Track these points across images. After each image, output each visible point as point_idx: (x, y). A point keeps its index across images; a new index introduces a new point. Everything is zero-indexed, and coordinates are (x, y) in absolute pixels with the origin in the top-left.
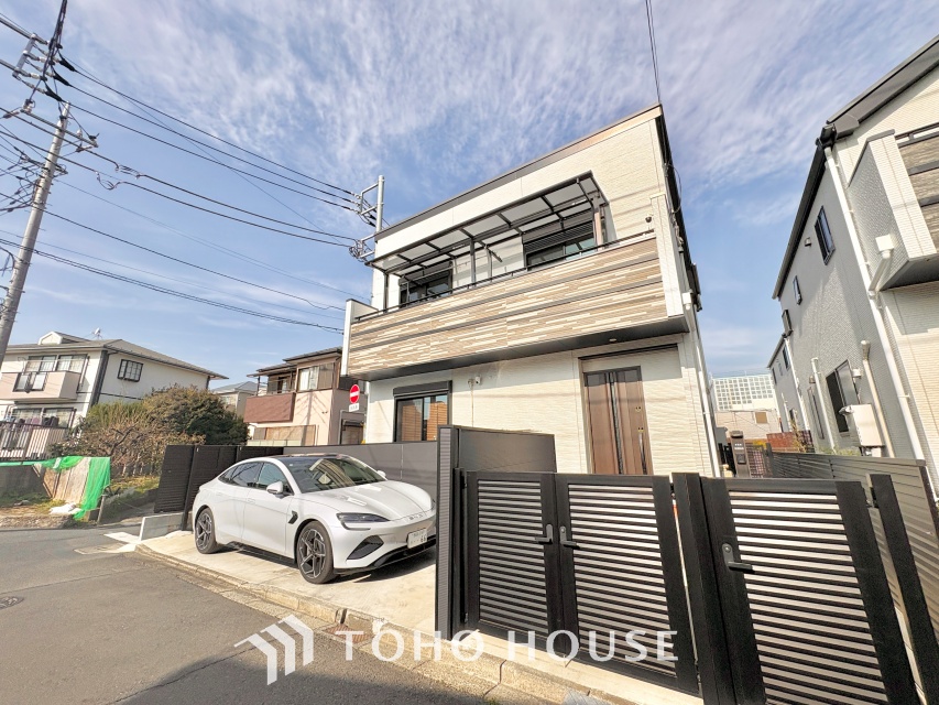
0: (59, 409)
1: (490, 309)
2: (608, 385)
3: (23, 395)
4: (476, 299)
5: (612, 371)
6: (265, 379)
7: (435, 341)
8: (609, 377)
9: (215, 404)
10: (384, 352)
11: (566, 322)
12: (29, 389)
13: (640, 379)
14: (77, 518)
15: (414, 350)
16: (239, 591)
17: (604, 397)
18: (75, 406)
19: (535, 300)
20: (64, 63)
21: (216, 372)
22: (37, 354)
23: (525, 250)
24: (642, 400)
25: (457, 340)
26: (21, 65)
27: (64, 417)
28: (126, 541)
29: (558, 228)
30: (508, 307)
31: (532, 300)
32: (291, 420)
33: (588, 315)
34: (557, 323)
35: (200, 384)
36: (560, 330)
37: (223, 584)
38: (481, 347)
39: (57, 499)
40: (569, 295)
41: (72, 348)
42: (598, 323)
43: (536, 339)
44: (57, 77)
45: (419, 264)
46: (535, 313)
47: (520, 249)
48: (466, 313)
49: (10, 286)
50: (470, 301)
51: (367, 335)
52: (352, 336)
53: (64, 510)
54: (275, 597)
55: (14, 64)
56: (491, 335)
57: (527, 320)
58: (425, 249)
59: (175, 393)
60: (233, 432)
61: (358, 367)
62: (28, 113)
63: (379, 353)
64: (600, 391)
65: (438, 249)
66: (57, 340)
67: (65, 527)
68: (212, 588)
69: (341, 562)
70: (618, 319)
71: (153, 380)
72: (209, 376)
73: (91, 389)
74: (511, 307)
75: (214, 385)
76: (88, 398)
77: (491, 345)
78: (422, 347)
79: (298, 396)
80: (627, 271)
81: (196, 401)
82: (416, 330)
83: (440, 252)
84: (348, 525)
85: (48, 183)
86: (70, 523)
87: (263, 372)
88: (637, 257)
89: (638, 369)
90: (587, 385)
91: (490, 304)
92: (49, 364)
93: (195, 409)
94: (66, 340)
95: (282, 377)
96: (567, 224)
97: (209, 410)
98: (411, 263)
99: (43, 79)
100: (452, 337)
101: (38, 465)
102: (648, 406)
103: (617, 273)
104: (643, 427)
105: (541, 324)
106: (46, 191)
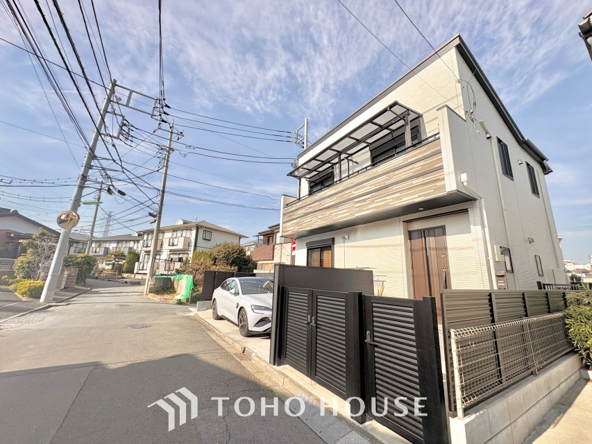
0: (183, 254)
1: (346, 195)
2: (423, 238)
3: (171, 248)
4: (339, 190)
5: (426, 229)
6: (261, 237)
7: (320, 215)
8: (424, 233)
9: (242, 252)
10: (298, 223)
11: (386, 200)
12: (173, 245)
13: (444, 234)
14: (182, 301)
15: (311, 221)
16: (217, 335)
17: (421, 247)
18: (188, 252)
19: (369, 187)
20: (167, 106)
21: (243, 234)
22: (175, 230)
23: (371, 155)
24: (446, 249)
25: (330, 214)
26: (153, 112)
27: (184, 257)
28: (193, 311)
29: (390, 137)
30: (356, 192)
31: (368, 187)
32: (273, 259)
33: (398, 195)
34: (382, 201)
35: (235, 241)
36: (383, 205)
37: (213, 332)
38: (342, 218)
39: (177, 292)
40: (388, 183)
41: (186, 226)
42: (404, 199)
43: (369, 212)
44: (165, 113)
45: (315, 170)
46: (369, 196)
47: (369, 154)
48: (334, 198)
49: (159, 203)
50: (336, 191)
51: (291, 214)
52: (284, 215)
53: (178, 297)
54: (226, 339)
55: (151, 112)
56: (346, 210)
57: (365, 200)
58: (315, 163)
59: (226, 245)
60: (250, 265)
61: (287, 231)
62: (160, 129)
63: (295, 224)
64: (418, 243)
65: (323, 162)
66: (181, 223)
67: (178, 304)
68: (209, 333)
69: (252, 328)
70: (416, 196)
71: (217, 239)
72: (240, 237)
73: (193, 244)
74: (357, 193)
75: (243, 242)
76: (192, 248)
77: (346, 216)
78: (314, 219)
79: (276, 246)
80: (422, 163)
81: (233, 250)
82: (311, 210)
83: (324, 163)
84: (255, 311)
85: (168, 157)
86: (180, 303)
87: (260, 234)
88: (428, 153)
89: (443, 227)
90: (410, 239)
91: (346, 192)
92: (179, 233)
93: (233, 254)
94: (184, 223)
95: (269, 236)
96: (395, 134)
97: (239, 254)
98: (310, 171)
99: (160, 115)
100: (328, 212)
101: (172, 277)
102: (450, 253)
103: (416, 165)
104: (447, 267)
105: (373, 202)
106: (168, 161)
